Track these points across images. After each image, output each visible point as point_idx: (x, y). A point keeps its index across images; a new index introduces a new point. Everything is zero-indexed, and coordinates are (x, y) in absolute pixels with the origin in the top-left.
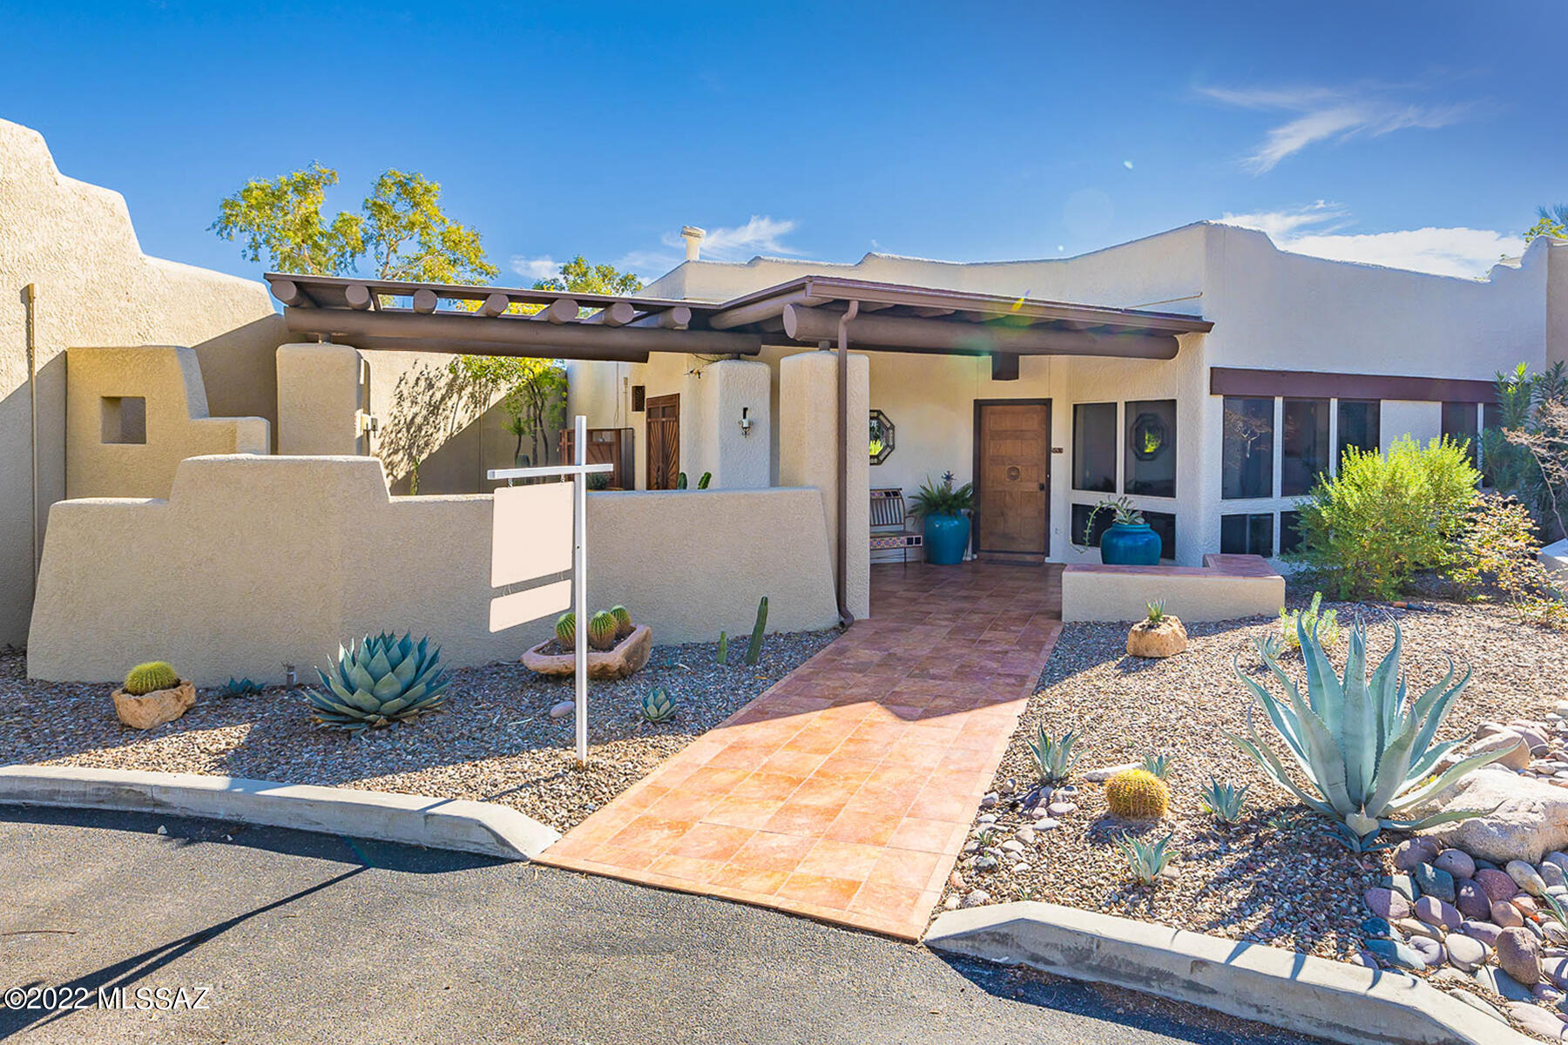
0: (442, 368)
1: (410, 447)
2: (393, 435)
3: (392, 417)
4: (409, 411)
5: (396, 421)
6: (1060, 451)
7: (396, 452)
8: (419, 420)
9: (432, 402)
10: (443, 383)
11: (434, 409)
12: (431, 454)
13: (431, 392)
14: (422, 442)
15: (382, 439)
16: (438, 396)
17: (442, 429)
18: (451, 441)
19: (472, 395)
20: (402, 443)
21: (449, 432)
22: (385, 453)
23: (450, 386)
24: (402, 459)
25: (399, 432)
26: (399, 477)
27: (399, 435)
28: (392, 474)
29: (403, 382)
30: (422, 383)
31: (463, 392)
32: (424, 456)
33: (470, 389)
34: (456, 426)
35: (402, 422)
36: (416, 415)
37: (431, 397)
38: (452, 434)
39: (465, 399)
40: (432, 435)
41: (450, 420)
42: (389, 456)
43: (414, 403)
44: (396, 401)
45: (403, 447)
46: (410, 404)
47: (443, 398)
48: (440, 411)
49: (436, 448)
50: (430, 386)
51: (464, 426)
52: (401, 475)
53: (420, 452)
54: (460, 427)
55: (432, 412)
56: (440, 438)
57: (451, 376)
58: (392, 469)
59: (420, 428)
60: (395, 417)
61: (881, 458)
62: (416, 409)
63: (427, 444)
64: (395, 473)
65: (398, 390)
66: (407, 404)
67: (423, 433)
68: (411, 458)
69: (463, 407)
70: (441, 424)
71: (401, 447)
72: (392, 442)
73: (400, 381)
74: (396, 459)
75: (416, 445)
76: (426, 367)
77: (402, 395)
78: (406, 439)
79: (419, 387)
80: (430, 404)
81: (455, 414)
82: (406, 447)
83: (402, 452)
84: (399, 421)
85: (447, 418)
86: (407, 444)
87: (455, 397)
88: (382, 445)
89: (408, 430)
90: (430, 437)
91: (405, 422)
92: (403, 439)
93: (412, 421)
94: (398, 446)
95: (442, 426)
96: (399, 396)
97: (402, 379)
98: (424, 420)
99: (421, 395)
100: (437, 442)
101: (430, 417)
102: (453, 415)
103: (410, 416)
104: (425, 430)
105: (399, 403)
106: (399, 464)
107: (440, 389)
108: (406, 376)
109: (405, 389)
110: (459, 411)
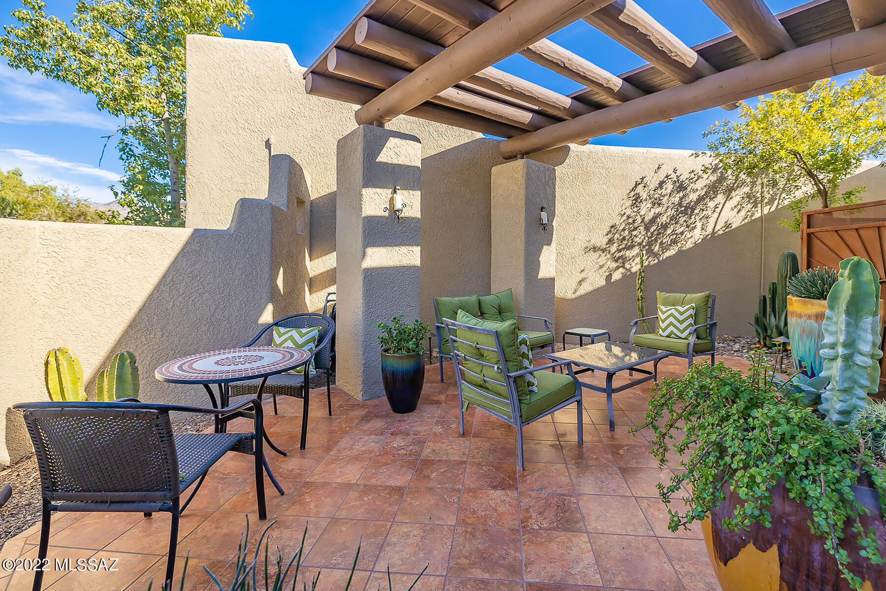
1: (650, 244)
2: (626, 232)
3: (625, 218)
4: (647, 211)
5: (631, 220)
7: (629, 248)
8: (663, 219)
9: (684, 203)
10: (701, 184)
12: (680, 252)
13: (681, 194)
14: (667, 240)
15: (610, 236)
16: (693, 197)
17: (698, 229)
18: (712, 239)
20: (638, 240)
21: (710, 229)
22: (614, 248)
24: (637, 255)
25: (635, 229)
27: (634, 233)
29: (640, 187)
30: (669, 186)
32: (670, 253)
34: (720, 225)
35: (640, 219)
36: (658, 215)
37: (681, 199)
38: (713, 233)
40: (682, 233)
41: (712, 221)
42: (620, 251)
43: (657, 203)
44: (630, 202)
45: (640, 244)
46: (650, 205)
47: (700, 199)
48: (697, 211)
49: (689, 245)
50: (681, 188)
51: (735, 225)
53: (664, 248)
54: (725, 227)
55: (684, 213)
56: (697, 235)
58: (624, 263)
59: (665, 227)
60: (629, 217)
63: (674, 242)
64: (625, 267)
65: (633, 193)
66: (644, 207)
67: (669, 231)
68: (650, 253)
69: (735, 207)
70: (697, 223)
71: (636, 244)
72: (624, 239)
73: (637, 185)
74: (629, 254)
75: (659, 242)
76: (675, 171)
77: (639, 197)
78: (643, 237)
79: (663, 190)
80: (680, 204)
81: (720, 214)
82: (644, 244)
83: (636, 250)
84: (634, 221)
85: (707, 218)
86: (645, 241)
87: (720, 198)
88: (610, 242)
89: (647, 229)
90: (680, 235)
91: (643, 221)
92: (640, 236)
93: (653, 220)
94: (632, 242)
95: (699, 225)
96: (634, 198)
97: (639, 184)
98: (671, 219)
99: (666, 197)
100: (690, 240)
101: (680, 217)
102: (716, 215)
103: (651, 215)
104: (672, 229)
105: (635, 203)
106: (633, 259)
107: (695, 191)
108: (645, 180)
109: (643, 193)
110: (725, 211)
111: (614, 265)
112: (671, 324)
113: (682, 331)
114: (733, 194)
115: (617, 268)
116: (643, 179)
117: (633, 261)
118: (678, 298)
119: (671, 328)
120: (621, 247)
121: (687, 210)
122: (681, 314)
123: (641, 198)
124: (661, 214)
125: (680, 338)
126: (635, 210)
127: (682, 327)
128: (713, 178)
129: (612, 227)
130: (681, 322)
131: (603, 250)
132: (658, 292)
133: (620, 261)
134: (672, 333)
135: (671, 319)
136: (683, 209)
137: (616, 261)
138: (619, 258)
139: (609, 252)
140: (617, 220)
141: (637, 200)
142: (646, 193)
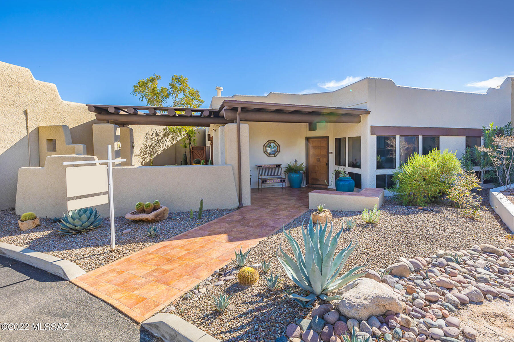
0: (161, 130)
1: (151, 152)
2: (145, 149)
5: (146, 146)
6: (332, 153)
7: (146, 154)
8: (154, 145)
9: (158, 140)
10: (161, 134)
11: (159, 142)
12: (158, 155)
13: (157, 137)
14: (155, 151)
15: (141, 151)
16: (160, 138)
17: (162, 147)
18: (164, 151)
19: (172, 137)
20: (148, 152)
21: (164, 148)
22: (142, 155)
23: (164, 135)
24: (148, 156)
25: (147, 148)
26: (147, 161)
27: (147, 149)
28: (144, 160)
29: (148, 135)
30: (154, 134)
31: (169, 137)
32: (156, 155)
33: (171, 135)
35: (148, 145)
36: (152, 144)
37: (157, 138)
38: (165, 148)
39: (169, 138)
40: (158, 149)
41: (165, 144)
42: (143, 155)
43: (152, 140)
44: (145, 140)
45: (148, 153)
47: (162, 138)
48: (161, 142)
49: (160, 152)
50: (157, 135)
51: (169, 146)
53: (154, 154)
54: (167, 147)
55: (158, 143)
56: (162, 149)
57: (164, 132)
58: (144, 159)
59: (154, 147)
60: (145, 145)
61: (275, 155)
62: (153, 142)
63: (156, 152)
64: (145, 160)
66: (149, 140)
67: (155, 148)
68: (151, 156)
69: (169, 141)
72: (144, 151)
73: (147, 134)
74: (146, 156)
75: (153, 152)
76: (156, 130)
79: (153, 136)
83: (148, 154)
85: (163, 144)
87: (166, 138)
88: (141, 152)
89: (150, 148)
93: (151, 145)
95: (162, 146)
99: (154, 138)
102: (165, 143)
103: (150, 144)
106: (147, 158)
107: (161, 136)
108: (149, 133)
109: (148, 136)
110: (167, 142)
111: (142, 160)
115: (143, 161)
126: (147, 142)
129: (141, 148)
131: (139, 156)
137: (143, 159)
140: (142, 146)
141: (147, 138)
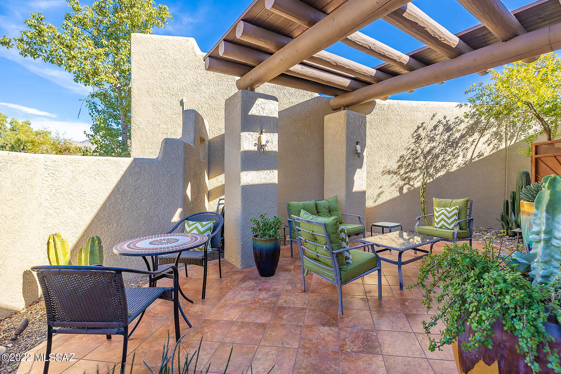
1: (427, 167)
2: (411, 161)
3: (410, 151)
4: (425, 145)
5: (414, 152)
8: (436, 151)
9: (451, 139)
12: (448, 173)
14: (439, 165)
15: (400, 163)
16: (458, 135)
20: (419, 165)
21: (469, 157)
22: (402, 171)
23: (471, 129)
24: (418, 176)
25: (417, 158)
26: (416, 186)
27: (416, 161)
28: (408, 184)
29: (421, 129)
30: (441, 128)
34: (476, 154)
35: (420, 151)
36: (433, 148)
37: (449, 137)
38: (471, 159)
40: (449, 160)
41: (471, 151)
42: (406, 173)
43: (432, 140)
44: (413, 140)
45: (420, 168)
46: (427, 142)
47: (463, 136)
48: (460, 145)
49: (454, 168)
50: (449, 129)
51: (486, 155)
52: (418, 184)
53: (437, 170)
54: (479, 156)
55: (451, 146)
56: (460, 161)
58: (409, 181)
59: (437, 156)
60: (412, 150)
62: (434, 144)
63: (444, 166)
64: (411, 183)
65: (415, 134)
66: (424, 143)
67: (440, 159)
69: (486, 142)
70: (460, 153)
71: (418, 168)
72: (409, 164)
73: (418, 128)
74: (413, 175)
75: (433, 166)
76: (445, 118)
77: (420, 136)
78: (422, 163)
79: (437, 131)
80: (448, 141)
81: (476, 146)
82: (423, 168)
83: (418, 172)
84: (416, 153)
85: (467, 149)
86: (424, 166)
87: (476, 135)
88: (400, 167)
89: (425, 158)
90: (448, 162)
91: (422, 153)
92: (420, 163)
93: (429, 152)
94: (415, 167)
95: (461, 154)
96: (416, 137)
97: (420, 127)
98: (442, 151)
99: (439, 136)
100: (455, 165)
101: (448, 149)
102: (473, 146)
103: (428, 149)
104: (443, 157)
105: (417, 141)
106: (416, 178)
107: (459, 131)
108: (424, 125)
109: (423, 134)
110: (480, 145)
111: (403, 183)
112: (442, 219)
113: (450, 225)
114: (486, 132)
115: (405, 184)
116: (422, 124)
117: (416, 179)
118: (447, 202)
119: (443, 222)
120: (407, 170)
121: (453, 144)
122: (449, 213)
123: (421, 137)
124: (435, 147)
125: (449, 229)
126: (417, 145)
127: (449, 221)
128: (471, 122)
129: (401, 157)
130: (449, 218)
131: (395, 173)
132: (434, 198)
133: (407, 180)
134: (443, 225)
135: (443, 216)
136: (450, 143)
137: (404, 180)
138: (406, 178)
139: (399, 174)
140: (404, 153)
141: (419, 137)
142: (425, 133)
